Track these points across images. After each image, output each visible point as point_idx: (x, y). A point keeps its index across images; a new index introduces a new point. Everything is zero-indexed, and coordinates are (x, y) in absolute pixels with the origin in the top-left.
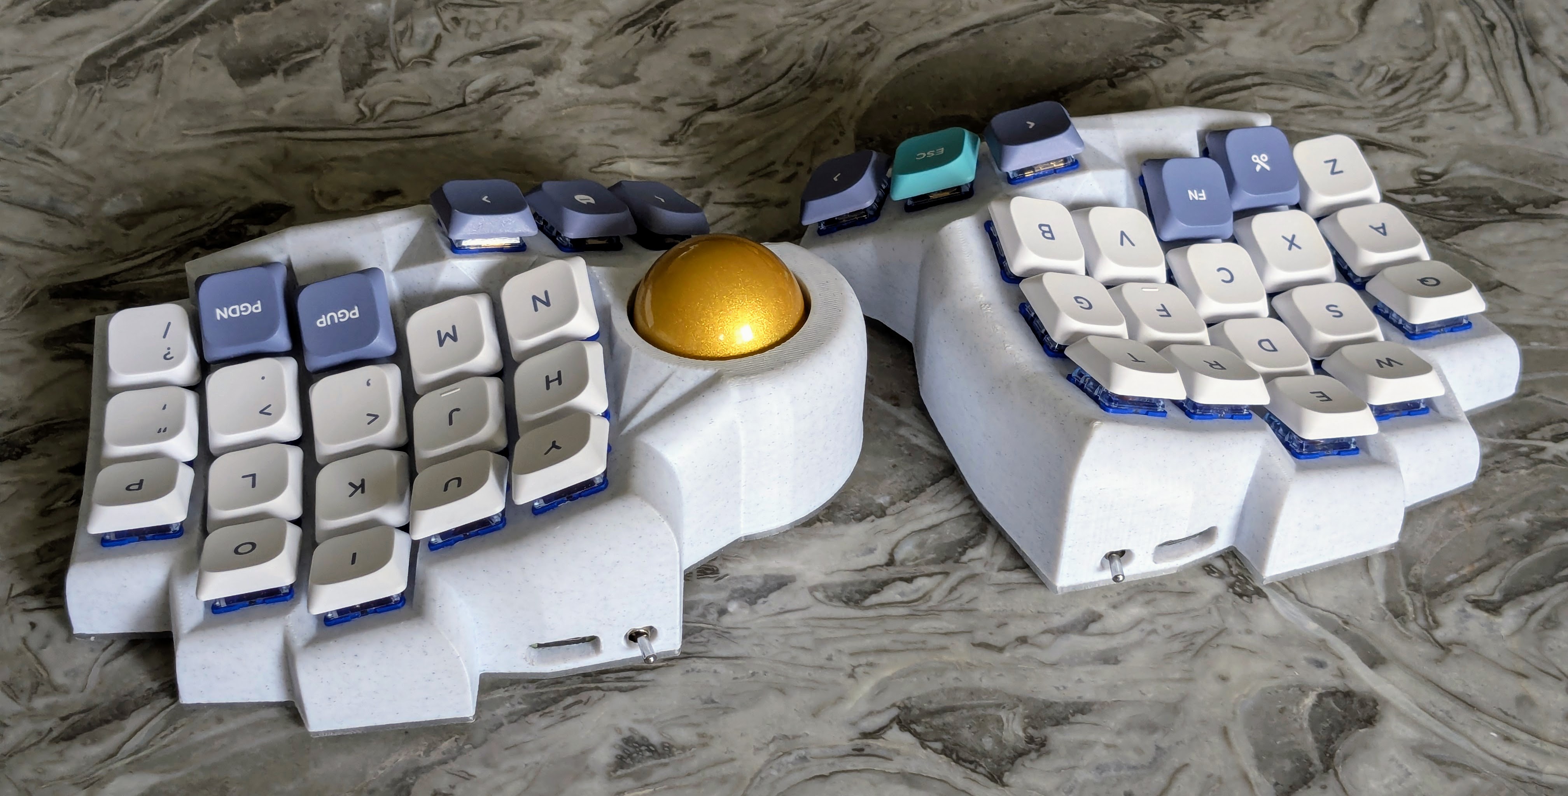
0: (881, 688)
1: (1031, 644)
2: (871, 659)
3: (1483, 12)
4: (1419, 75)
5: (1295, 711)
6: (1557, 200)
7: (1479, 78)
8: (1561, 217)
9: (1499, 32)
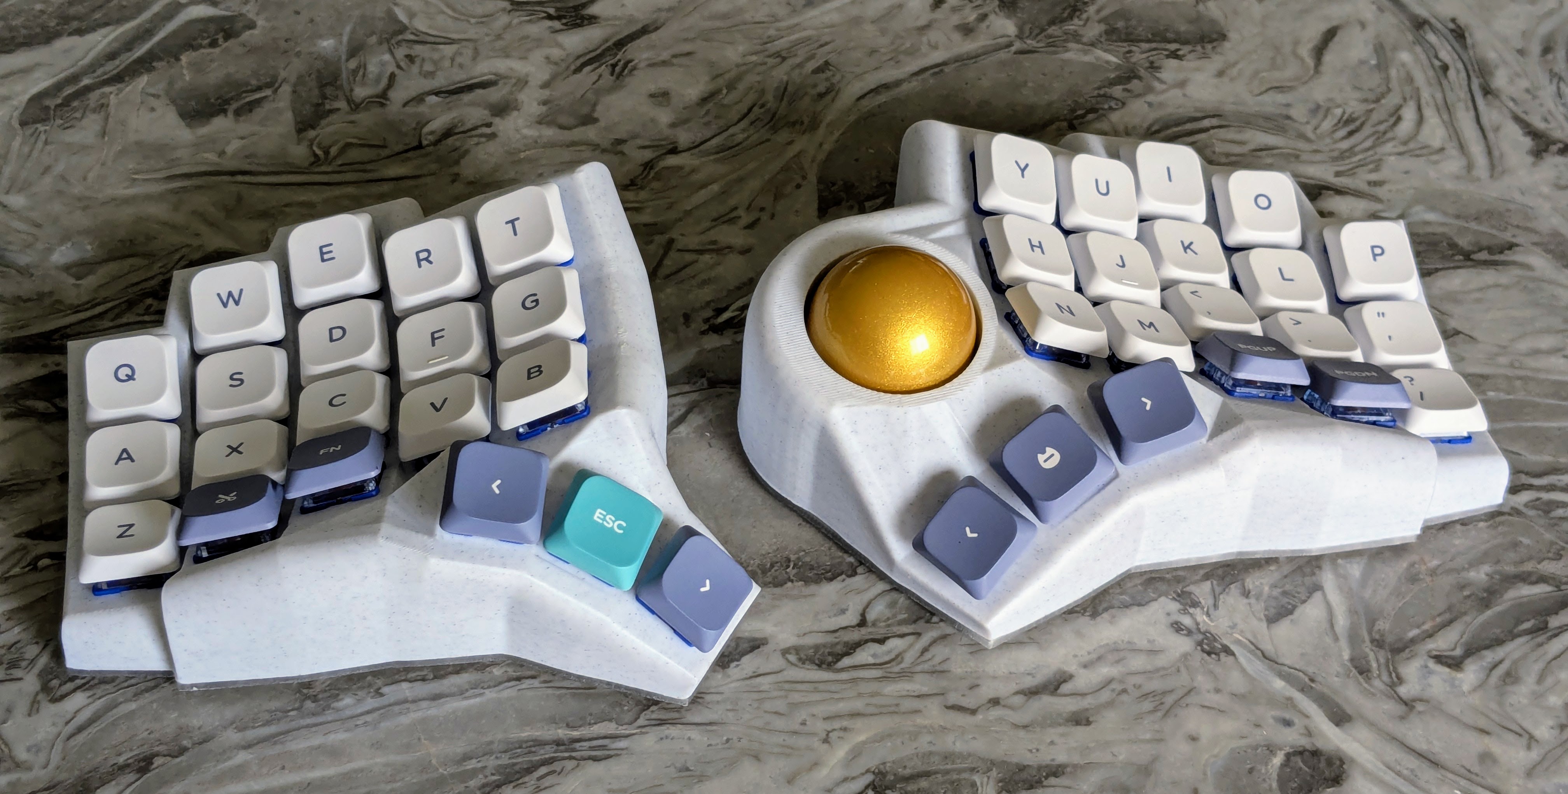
0: (856, 753)
1: (1004, 706)
2: (845, 723)
3: (1436, 53)
4: (1375, 117)
5: (1263, 771)
6: (1511, 246)
7: (1433, 119)
8: (1514, 263)
9: (1452, 73)
